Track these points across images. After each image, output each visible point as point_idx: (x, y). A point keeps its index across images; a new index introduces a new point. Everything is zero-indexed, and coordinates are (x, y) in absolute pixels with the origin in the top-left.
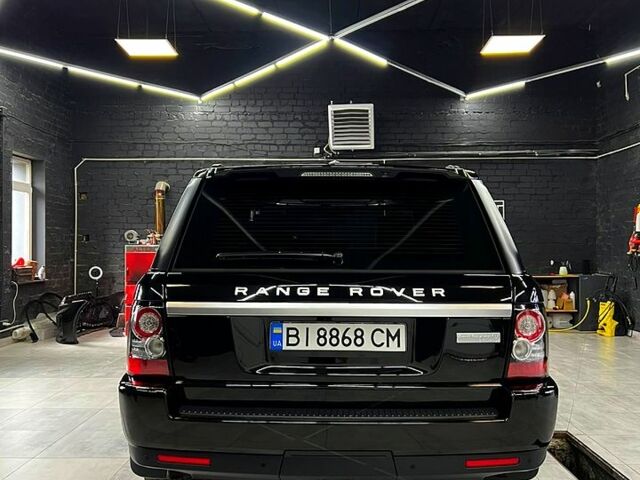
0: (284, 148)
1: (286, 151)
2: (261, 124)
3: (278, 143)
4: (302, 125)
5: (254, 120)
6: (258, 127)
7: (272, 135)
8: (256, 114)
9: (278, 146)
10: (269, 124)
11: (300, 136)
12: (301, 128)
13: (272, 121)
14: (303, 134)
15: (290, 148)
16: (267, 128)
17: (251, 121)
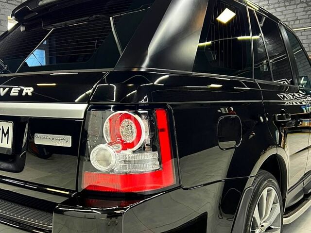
0: (293, 22)
1: (294, 24)
2: (278, 10)
3: (288, 20)
4: (306, 5)
5: (274, 8)
6: (276, 12)
7: (285, 15)
8: (275, 3)
9: (289, 22)
10: (284, 8)
11: (304, 13)
12: (305, 8)
13: (285, 6)
14: (307, 11)
15: (297, 22)
16: (282, 12)
17: (272, 9)
